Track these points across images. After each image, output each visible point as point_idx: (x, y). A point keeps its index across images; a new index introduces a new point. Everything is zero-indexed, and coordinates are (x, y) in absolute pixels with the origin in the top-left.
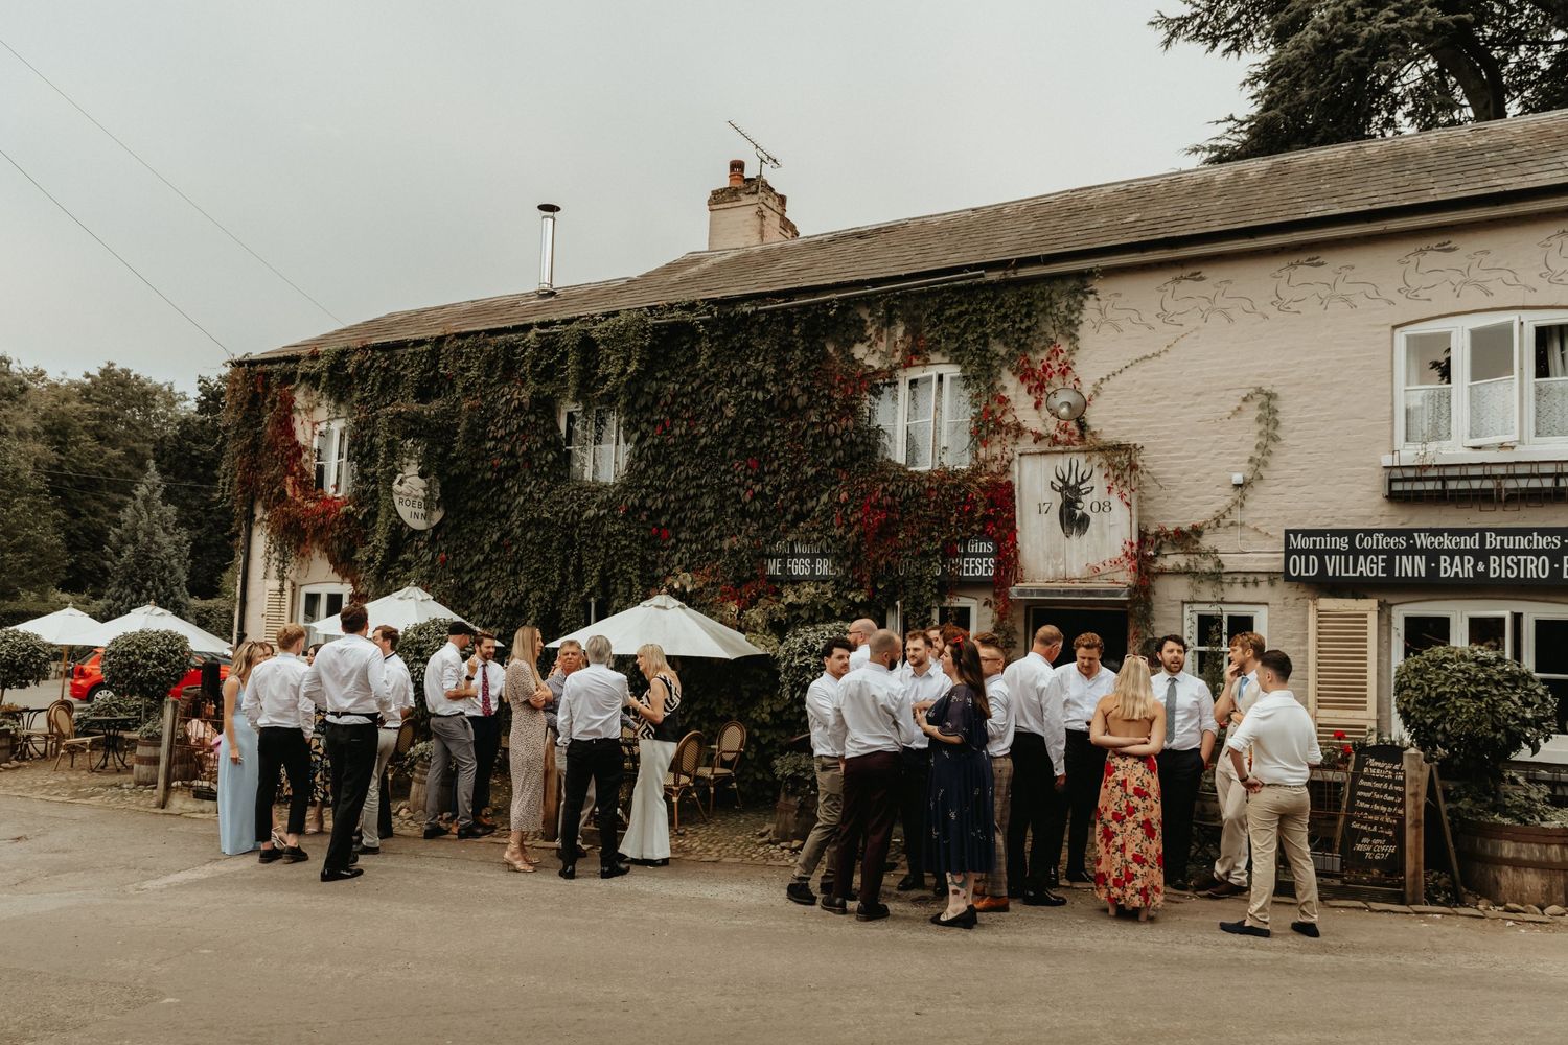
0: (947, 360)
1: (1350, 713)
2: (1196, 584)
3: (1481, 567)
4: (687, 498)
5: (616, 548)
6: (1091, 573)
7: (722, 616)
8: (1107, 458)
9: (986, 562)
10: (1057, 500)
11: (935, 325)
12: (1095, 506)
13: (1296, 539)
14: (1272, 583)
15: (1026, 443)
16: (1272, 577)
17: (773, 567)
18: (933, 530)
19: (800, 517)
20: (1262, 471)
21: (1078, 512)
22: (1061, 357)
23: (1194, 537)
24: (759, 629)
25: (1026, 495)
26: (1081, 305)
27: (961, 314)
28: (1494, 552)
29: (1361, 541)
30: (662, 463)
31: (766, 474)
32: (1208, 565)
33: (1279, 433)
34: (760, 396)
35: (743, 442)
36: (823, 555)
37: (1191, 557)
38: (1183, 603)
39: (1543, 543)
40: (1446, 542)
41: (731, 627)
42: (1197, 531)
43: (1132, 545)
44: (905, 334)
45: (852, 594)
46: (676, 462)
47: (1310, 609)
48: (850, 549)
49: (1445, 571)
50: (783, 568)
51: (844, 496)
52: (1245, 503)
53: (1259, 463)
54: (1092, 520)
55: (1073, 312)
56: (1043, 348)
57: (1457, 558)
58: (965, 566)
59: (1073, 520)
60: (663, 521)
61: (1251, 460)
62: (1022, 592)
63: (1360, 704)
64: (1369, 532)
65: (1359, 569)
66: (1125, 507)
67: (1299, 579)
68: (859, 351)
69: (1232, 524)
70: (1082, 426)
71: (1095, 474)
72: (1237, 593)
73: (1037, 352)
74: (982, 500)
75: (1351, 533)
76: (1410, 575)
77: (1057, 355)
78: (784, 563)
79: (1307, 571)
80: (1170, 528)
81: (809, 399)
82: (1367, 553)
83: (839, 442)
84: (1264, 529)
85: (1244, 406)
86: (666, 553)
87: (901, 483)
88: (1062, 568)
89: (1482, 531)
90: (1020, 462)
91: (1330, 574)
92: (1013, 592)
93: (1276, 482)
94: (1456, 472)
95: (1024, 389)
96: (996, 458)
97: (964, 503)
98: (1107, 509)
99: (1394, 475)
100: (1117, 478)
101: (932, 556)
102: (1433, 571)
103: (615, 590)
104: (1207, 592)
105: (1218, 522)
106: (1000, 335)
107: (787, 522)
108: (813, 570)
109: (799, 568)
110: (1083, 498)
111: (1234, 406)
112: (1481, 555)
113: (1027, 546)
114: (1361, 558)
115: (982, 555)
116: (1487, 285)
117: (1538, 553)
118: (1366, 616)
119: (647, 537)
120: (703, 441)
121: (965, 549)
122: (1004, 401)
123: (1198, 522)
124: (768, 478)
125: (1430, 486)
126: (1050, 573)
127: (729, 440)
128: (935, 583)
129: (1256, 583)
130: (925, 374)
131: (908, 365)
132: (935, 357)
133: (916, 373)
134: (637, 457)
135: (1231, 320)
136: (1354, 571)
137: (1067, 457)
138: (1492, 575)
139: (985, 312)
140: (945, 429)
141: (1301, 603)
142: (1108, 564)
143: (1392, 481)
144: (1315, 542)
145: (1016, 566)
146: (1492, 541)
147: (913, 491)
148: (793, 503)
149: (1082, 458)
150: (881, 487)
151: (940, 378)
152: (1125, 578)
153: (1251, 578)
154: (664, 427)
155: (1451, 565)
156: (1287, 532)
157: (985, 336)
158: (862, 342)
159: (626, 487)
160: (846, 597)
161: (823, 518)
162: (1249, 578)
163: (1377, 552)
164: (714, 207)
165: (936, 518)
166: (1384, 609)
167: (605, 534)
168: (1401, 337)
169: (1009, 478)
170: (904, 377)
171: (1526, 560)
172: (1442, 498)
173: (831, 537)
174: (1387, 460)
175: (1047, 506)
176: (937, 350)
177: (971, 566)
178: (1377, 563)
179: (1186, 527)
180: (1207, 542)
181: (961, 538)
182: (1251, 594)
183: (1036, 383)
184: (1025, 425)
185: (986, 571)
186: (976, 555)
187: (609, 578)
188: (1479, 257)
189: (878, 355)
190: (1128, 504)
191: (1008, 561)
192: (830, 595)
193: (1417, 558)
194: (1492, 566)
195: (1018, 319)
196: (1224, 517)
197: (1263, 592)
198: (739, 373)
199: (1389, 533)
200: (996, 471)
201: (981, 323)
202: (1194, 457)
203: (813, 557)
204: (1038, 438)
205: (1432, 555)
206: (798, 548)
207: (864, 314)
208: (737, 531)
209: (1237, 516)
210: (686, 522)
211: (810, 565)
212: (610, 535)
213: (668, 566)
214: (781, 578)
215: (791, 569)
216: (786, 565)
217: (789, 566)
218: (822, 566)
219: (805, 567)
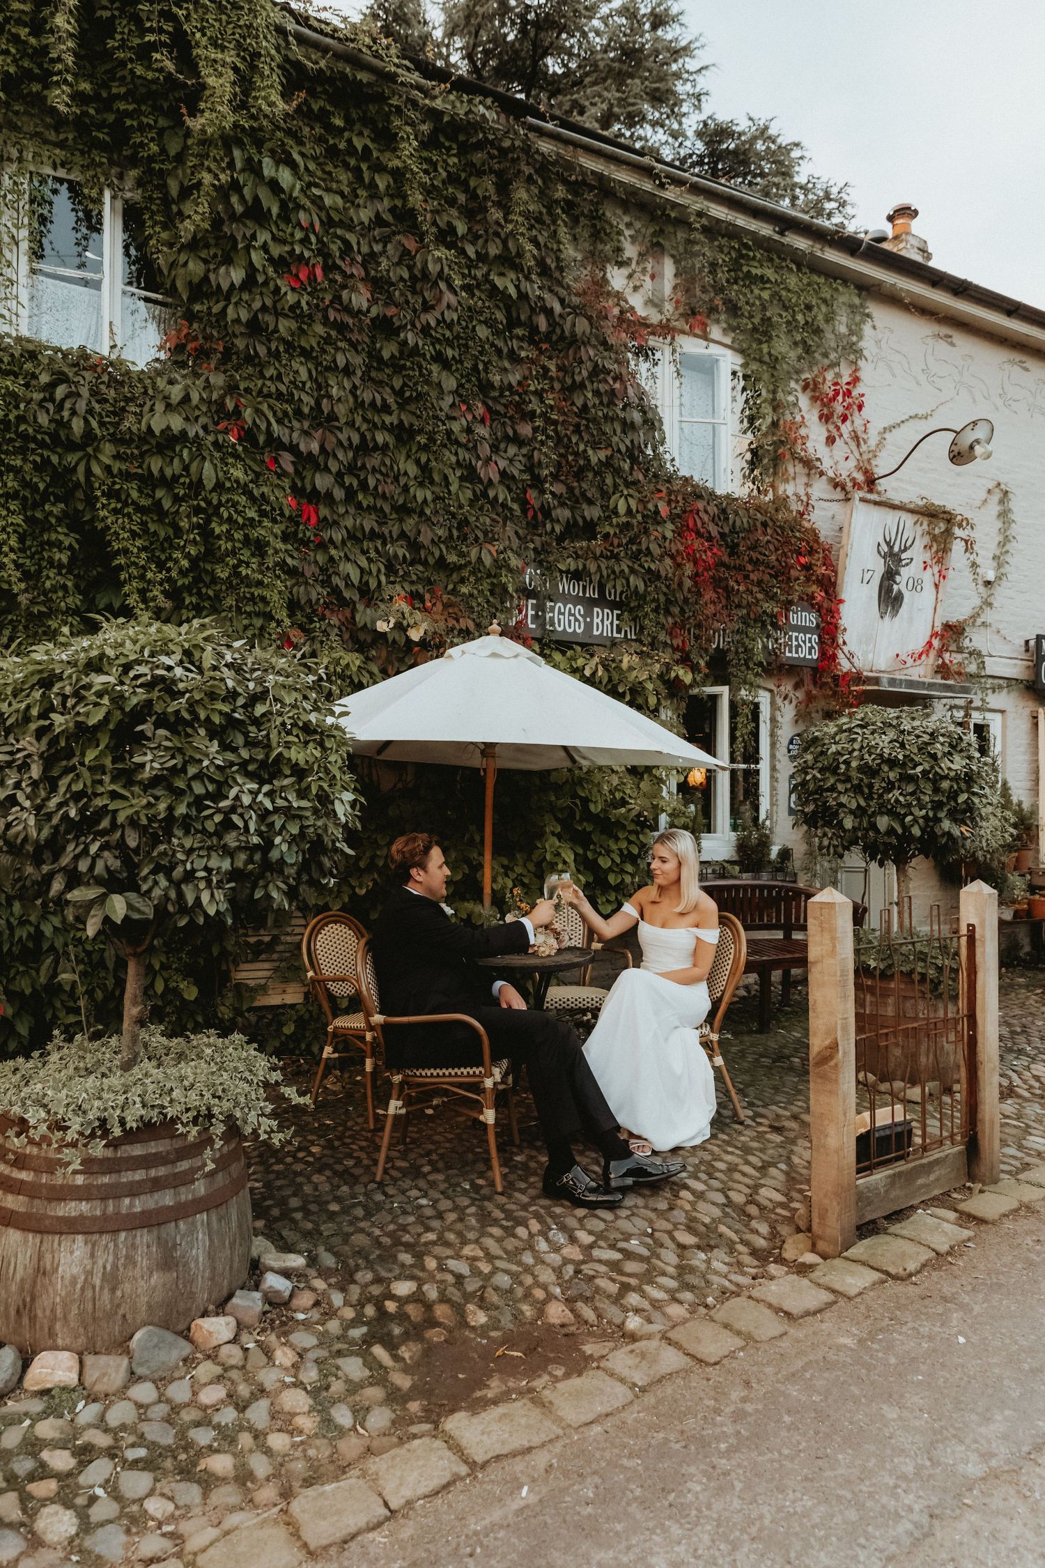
4: (364, 448)
5: (230, 520)
6: (899, 664)
8: (929, 525)
9: (807, 639)
10: (879, 567)
12: (911, 584)
14: (1011, 690)
15: (820, 488)
16: (1011, 682)
17: (526, 613)
19: (571, 529)
20: (1002, 571)
21: (895, 587)
23: (960, 633)
25: (853, 556)
26: (860, 325)
32: (975, 666)
33: (1012, 533)
36: (602, 602)
42: (961, 627)
43: (937, 635)
44: (676, 279)
47: (1041, 717)
50: (540, 618)
51: (663, 506)
52: (992, 603)
53: (1000, 562)
55: (854, 334)
58: (786, 642)
59: (890, 599)
60: (320, 482)
61: (996, 558)
66: (933, 589)
68: (617, 279)
69: (985, 624)
70: (872, 482)
78: (540, 608)
84: (1004, 633)
85: (989, 498)
86: (319, 558)
88: (871, 656)
90: (857, 508)
93: (1011, 584)
95: (815, 414)
97: (798, 552)
98: (920, 588)
100: (936, 552)
105: (975, 620)
108: (589, 626)
109: (567, 619)
110: (903, 570)
111: (984, 495)
115: (804, 630)
121: (788, 618)
122: (796, 423)
123: (964, 617)
126: (860, 662)
129: (1001, 688)
132: (715, 331)
133: (691, 346)
135: (975, 401)
137: (897, 514)
142: (912, 654)
147: (742, 522)
149: (911, 519)
150: (700, 506)
154: (311, 278)
156: (1037, 637)
158: (621, 264)
161: (623, 539)
162: (997, 684)
165: (772, 568)
167: (209, 484)
175: (871, 573)
176: (720, 322)
177: (794, 643)
179: (953, 623)
180: (971, 640)
183: (826, 411)
184: (817, 462)
185: (811, 653)
186: (800, 628)
189: (642, 295)
190: (936, 586)
196: (978, 615)
197: (1004, 699)
203: (590, 604)
204: (831, 484)
206: (564, 586)
207: (621, 219)
208: (480, 535)
209: (988, 616)
210: (360, 497)
211: (584, 617)
212: (219, 486)
213: (326, 583)
214: (538, 635)
215: (552, 619)
216: (544, 615)
217: (549, 614)
218: (602, 621)
219: (576, 620)
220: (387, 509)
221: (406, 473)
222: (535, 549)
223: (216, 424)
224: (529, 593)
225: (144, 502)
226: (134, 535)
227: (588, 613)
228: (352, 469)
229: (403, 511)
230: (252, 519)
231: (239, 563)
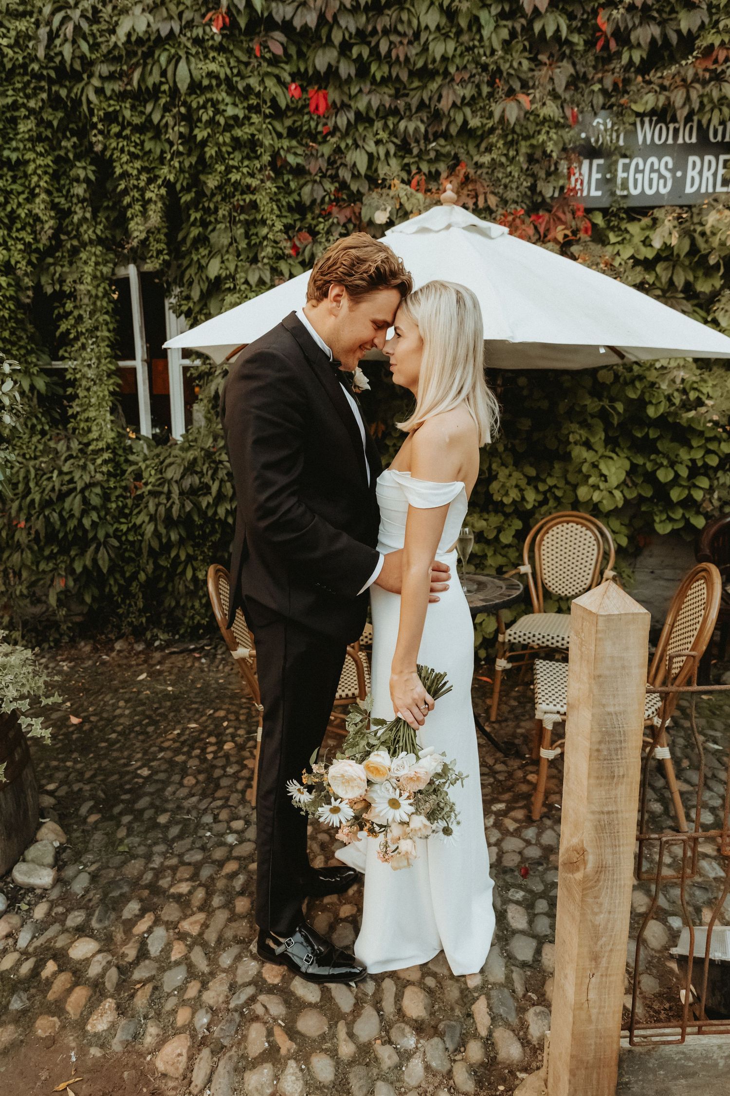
5: (212, 122)
17: (584, 179)
36: (702, 147)
50: (607, 182)
60: (322, 60)
78: (611, 168)
86: (326, 150)
103: (202, 240)
108: (679, 184)
109: (646, 178)
167: (183, 86)
203: (682, 153)
206: (646, 133)
208: (517, 85)
210: (373, 68)
211: (673, 171)
212: (195, 87)
213: (334, 178)
214: (605, 204)
215: (625, 181)
216: (615, 177)
217: (621, 175)
218: (701, 173)
219: (661, 176)
220: (404, 76)
221: (427, 27)
222: (604, 91)
223: (203, 16)
224: (591, 152)
225: (137, 120)
226: (133, 156)
227: (680, 165)
228: (362, 36)
229: (425, 74)
230: (235, 118)
231: (229, 170)
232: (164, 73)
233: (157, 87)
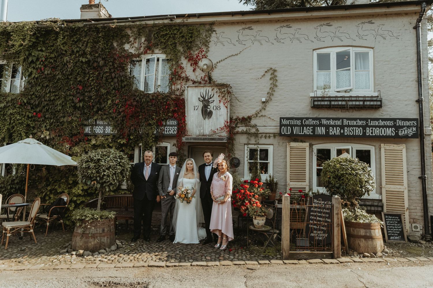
0: (161, 52)
1: (300, 183)
2: (249, 137)
3: (342, 131)
4: (50, 100)
5: (14, 120)
6: (213, 133)
7: (61, 149)
8: (219, 89)
9: (174, 128)
10: (201, 105)
11: (156, 38)
12: (215, 108)
13: (284, 121)
14: (275, 136)
15: (190, 83)
16: (275, 135)
17: (87, 130)
18: (153, 115)
19: (99, 109)
20: (272, 97)
21: (208, 110)
22: (203, 53)
23: (249, 120)
24: (79, 155)
25: (189, 103)
26: (210, 35)
27: (166, 34)
28: (346, 126)
29: (305, 122)
30: (39, 85)
31: (86, 92)
32: (253, 130)
33: (277, 84)
34: (84, 60)
35: (76, 79)
36: (109, 125)
37: (248, 128)
38: (245, 144)
39: (360, 123)
40: (332, 122)
41: (66, 153)
42: (250, 118)
43: (227, 122)
44: (145, 41)
45: (120, 140)
46: (45, 85)
47: (288, 146)
48: (119, 122)
49: (331, 133)
51: (117, 101)
52: (266, 109)
53: (270, 94)
54: (214, 113)
55: (207, 38)
56: (197, 50)
57: (335, 128)
58: (166, 130)
59: (207, 113)
60: (38, 109)
61: (268, 93)
62: (187, 139)
63: (304, 180)
64: (307, 119)
65: (304, 132)
66: (225, 108)
67: (285, 135)
68: (127, 47)
69: (262, 116)
70: (210, 78)
71: (215, 95)
72: (263, 141)
73: (194, 51)
74: (172, 104)
75: (301, 119)
76: (320, 134)
77: (202, 52)
79: (287, 132)
80: (241, 117)
81: (105, 63)
82: (307, 126)
83: (116, 80)
84: (272, 118)
85: (266, 74)
86: (39, 123)
87: (141, 97)
88: (202, 131)
89: (343, 119)
90: (187, 90)
91: (295, 133)
92: (184, 139)
93: (276, 101)
94: (334, 99)
95: (189, 64)
96: (179, 89)
97: (166, 105)
98: (219, 109)
99: (314, 99)
100: (223, 97)
101: (153, 125)
102: (327, 133)
104: (253, 141)
105: (257, 115)
106: (181, 44)
107: (94, 111)
108: (104, 131)
109: (98, 130)
110: (210, 104)
111: (262, 74)
112: (342, 127)
113: (189, 122)
114: (305, 128)
115: (172, 126)
116: (341, 38)
117: (359, 126)
118: (305, 149)
119: (30, 116)
120: (57, 77)
121: (166, 123)
122: (181, 68)
123: (250, 115)
124: (86, 94)
125: (326, 103)
126: (198, 133)
127: (70, 77)
128: (153, 136)
129: (269, 137)
130: (153, 57)
131: (145, 53)
132: (156, 51)
133: (149, 56)
134: (29, 82)
135: (261, 44)
136: (303, 132)
137: (205, 88)
138: (345, 134)
139: (175, 34)
140: (159, 78)
141: (284, 144)
142: (219, 129)
143: (314, 101)
144: (290, 122)
145: (185, 130)
146: (346, 122)
147: (146, 100)
148: (96, 104)
149: (210, 89)
150: (133, 98)
151: (158, 60)
152: (225, 134)
153: (268, 135)
154: (41, 70)
155: (333, 130)
156: (281, 118)
157: (175, 43)
159: (22, 94)
160: (117, 142)
161: (109, 110)
162: (267, 135)
163: (310, 126)
164: (83, 10)
165: (154, 111)
166: (311, 146)
167: (9, 114)
168: (315, 53)
169: (183, 97)
170: (144, 57)
171: (355, 129)
172: (329, 107)
173: (112, 117)
174: (312, 95)
175: (197, 107)
176: (157, 48)
177: (168, 130)
178: (310, 130)
179: (246, 117)
180: (253, 122)
181: (164, 119)
182: (267, 141)
183: (194, 62)
184: (189, 78)
185: (174, 132)
186: (170, 126)
187: (12, 133)
188: (339, 29)
189: (134, 49)
190: (226, 107)
191: (182, 128)
192: (110, 141)
193: (322, 128)
194: (345, 131)
195: (188, 38)
196: (259, 113)
197: (271, 140)
198: (75, 51)
199: (314, 119)
200: (178, 94)
201: (174, 38)
202: (249, 92)
203: (104, 126)
204: (194, 82)
205: (327, 127)
206: (98, 122)
207: (129, 32)
209: (263, 113)
211: (103, 129)
212: (11, 114)
214: (91, 134)
215: (95, 130)
216: (93, 129)
217: (94, 129)
218: (108, 130)
219: (101, 130)
227: (105, 128)
230: (19, 119)
231: (17, 127)
232: (7, 112)
233: (6, 114)
